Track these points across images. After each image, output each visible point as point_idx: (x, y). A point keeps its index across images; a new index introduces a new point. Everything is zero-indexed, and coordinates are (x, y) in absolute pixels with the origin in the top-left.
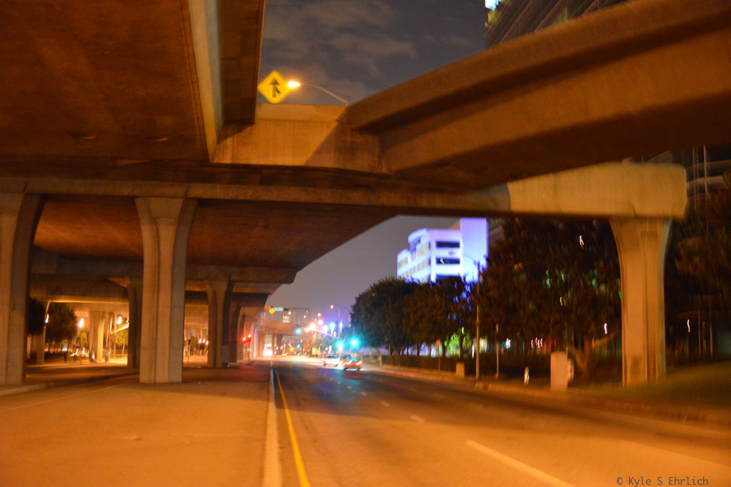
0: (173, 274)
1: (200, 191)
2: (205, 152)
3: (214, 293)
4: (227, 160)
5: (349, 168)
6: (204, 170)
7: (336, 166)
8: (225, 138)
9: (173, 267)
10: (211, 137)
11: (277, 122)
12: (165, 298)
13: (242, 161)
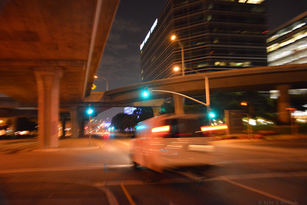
4: (85, 101)
7: (103, 101)
8: (85, 98)
11: (93, 95)
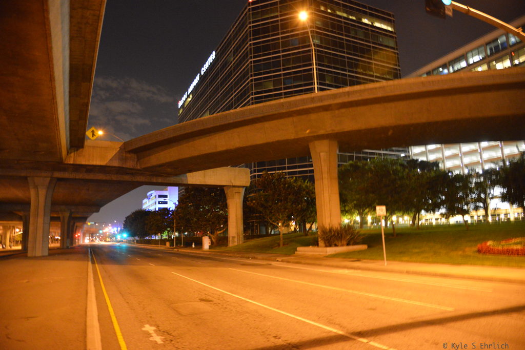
0: (44, 210)
1: (58, 175)
2: (61, 158)
3: (64, 217)
4: (72, 163)
5: (124, 166)
6: (61, 165)
7: (119, 165)
8: (71, 153)
9: (45, 206)
10: (64, 152)
11: (94, 147)
12: (40, 220)
13: (78, 163)
